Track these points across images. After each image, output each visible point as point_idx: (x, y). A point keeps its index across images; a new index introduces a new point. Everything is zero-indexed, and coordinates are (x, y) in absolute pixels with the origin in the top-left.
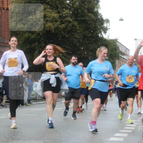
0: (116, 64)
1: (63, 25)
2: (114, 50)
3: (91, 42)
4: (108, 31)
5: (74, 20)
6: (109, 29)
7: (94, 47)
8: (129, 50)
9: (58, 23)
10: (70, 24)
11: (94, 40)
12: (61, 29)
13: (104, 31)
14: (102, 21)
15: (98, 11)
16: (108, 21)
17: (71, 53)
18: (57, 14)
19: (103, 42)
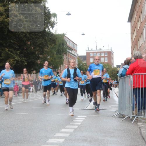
0: (63, 60)
1: (9, 19)
2: (62, 44)
3: (38, 37)
4: (55, 26)
6: (56, 23)
7: (42, 42)
8: (77, 45)
9: (4, 16)
11: (41, 34)
12: (7, 22)
13: (51, 25)
14: (49, 15)
15: (45, 5)
16: (55, 15)
17: (17, 47)
18: (2, 7)
19: (50, 36)
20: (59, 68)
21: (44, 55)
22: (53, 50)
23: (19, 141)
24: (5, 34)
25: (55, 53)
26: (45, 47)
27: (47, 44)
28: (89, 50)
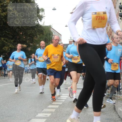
1: (4, 13)
2: (48, 34)
3: (29, 28)
4: (43, 19)
6: (44, 17)
7: (32, 33)
8: (61, 35)
12: (3, 16)
13: (40, 18)
14: (38, 10)
15: (34, 1)
16: (43, 10)
17: (11, 37)
19: (39, 28)
21: (34, 43)
23: (13, 115)
24: (1, 26)
26: (35, 37)
27: (36, 34)
28: (71, 39)
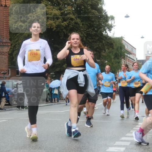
0: (122, 64)
1: (65, 22)
2: (119, 48)
3: (95, 41)
4: (113, 29)
5: (76, 17)
6: (114, 26)
7: (99, 46)
8: (136, 49)
9: (60, 20)
10: (72, 21)
11: (98, 38)
12: (63, 26)
13: (108, 28)
14: (106, 18)
15: (102, 7)
16: (113, 18)
18: (58, 11)
19: (108, 40)
20: (116, 73)
21: (101, 59)
22: (111, 54)
23: (78, 149)
24: (61, 38)
25: (113, 57)
26: (102, 51)
27: (105, 48)
